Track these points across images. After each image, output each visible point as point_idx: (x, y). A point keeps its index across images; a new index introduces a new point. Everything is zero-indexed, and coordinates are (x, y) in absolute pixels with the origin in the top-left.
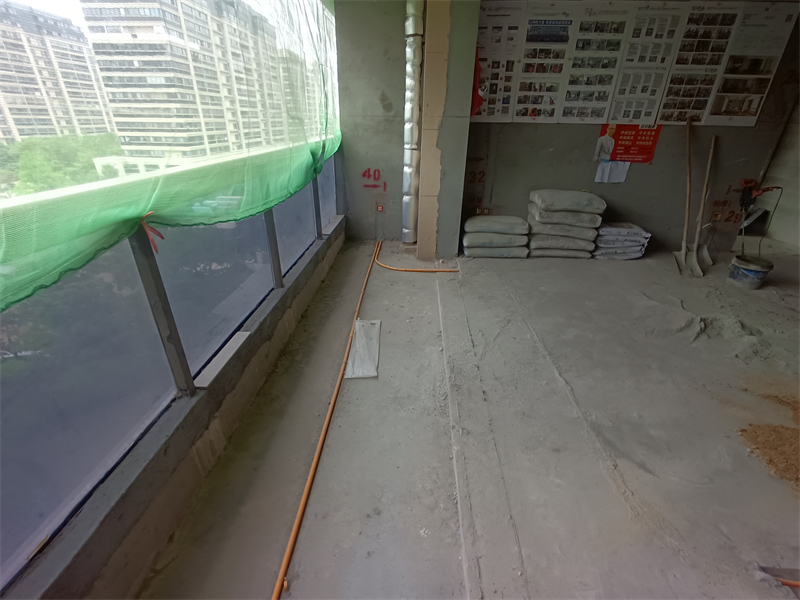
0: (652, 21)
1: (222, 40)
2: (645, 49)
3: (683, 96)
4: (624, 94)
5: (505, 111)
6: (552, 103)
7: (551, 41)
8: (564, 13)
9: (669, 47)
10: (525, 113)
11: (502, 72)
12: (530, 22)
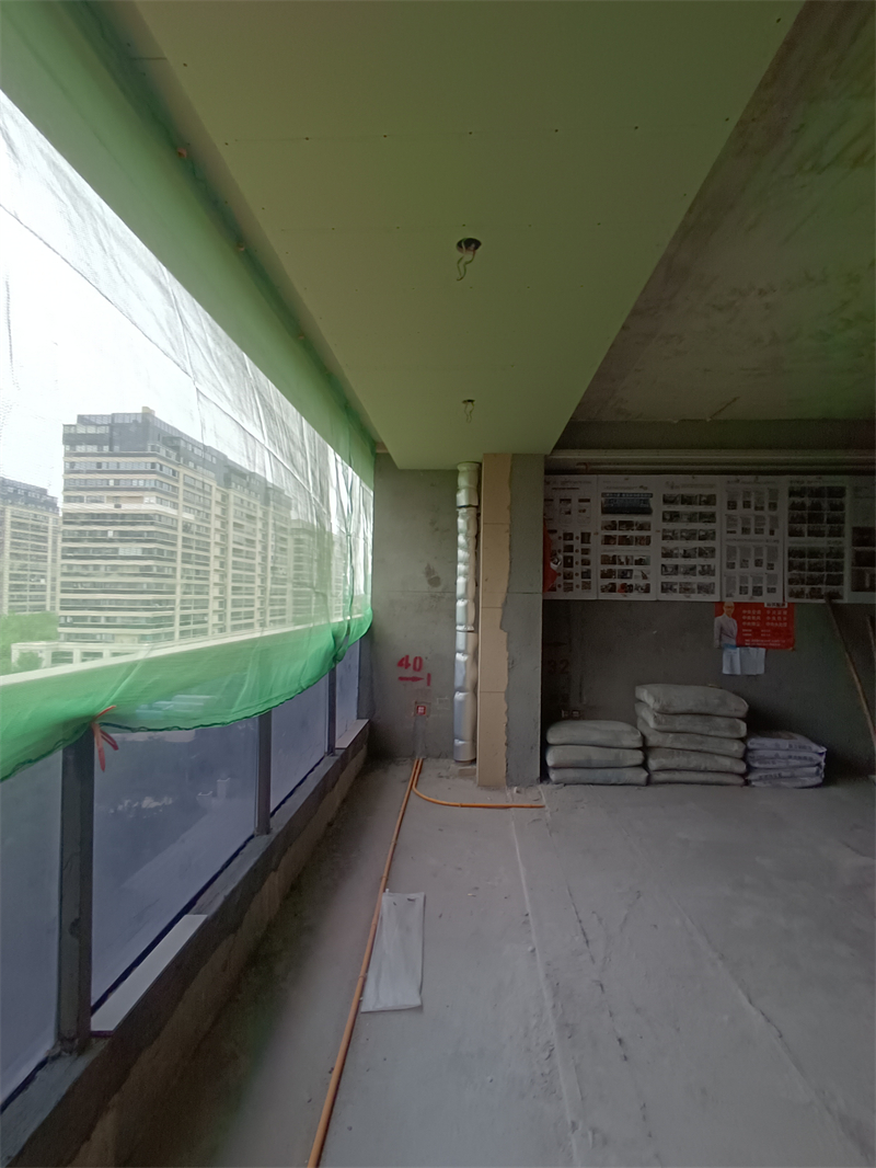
0: (747, 493)
1: (224, 511)
2: (746, 521)
3: (810, 570)
4: (733, 568)
5: (586, 586)
6: (645, 577)
7: (630, 513)
8: (641, 487)
9: (774, 520)
10: (612, 589)
11: (577, 544)
12: (603, 495)
